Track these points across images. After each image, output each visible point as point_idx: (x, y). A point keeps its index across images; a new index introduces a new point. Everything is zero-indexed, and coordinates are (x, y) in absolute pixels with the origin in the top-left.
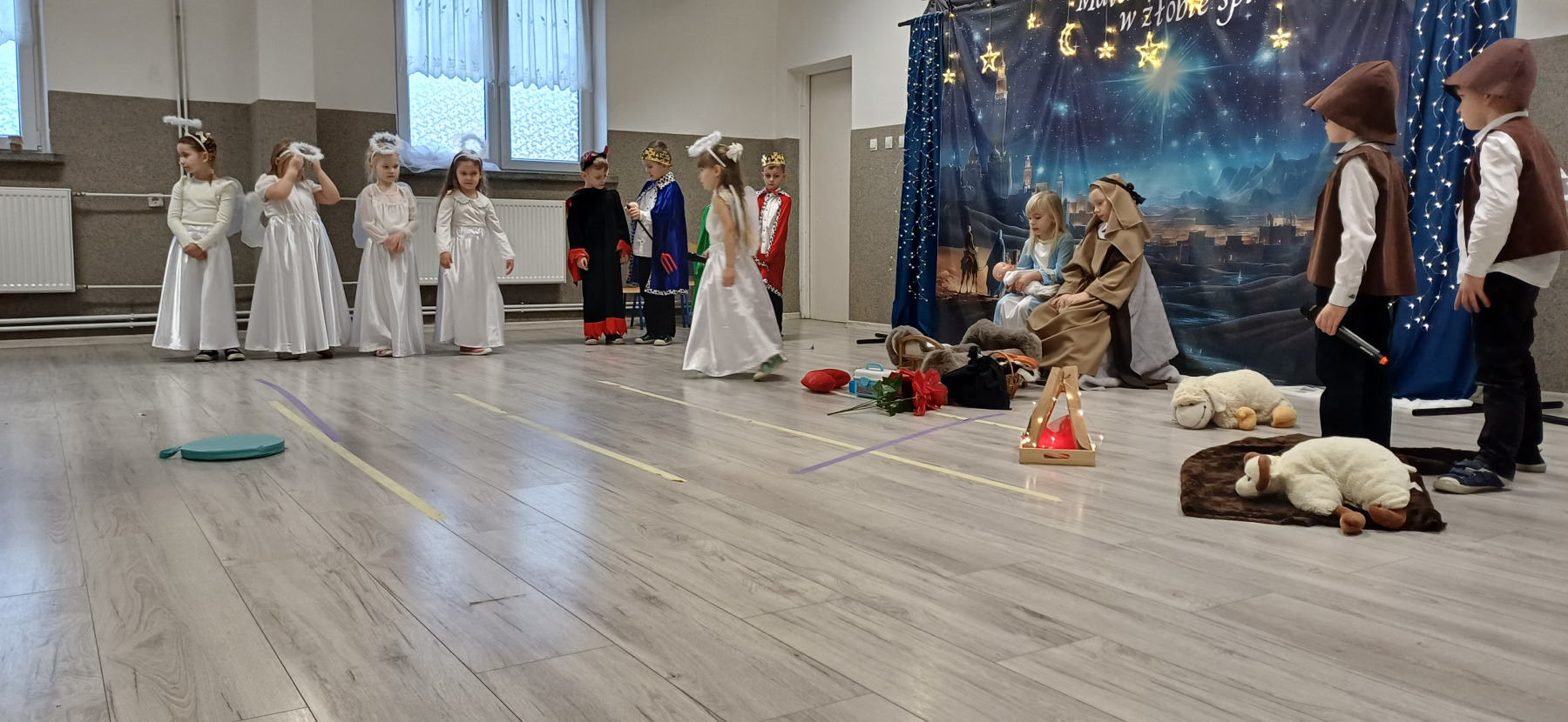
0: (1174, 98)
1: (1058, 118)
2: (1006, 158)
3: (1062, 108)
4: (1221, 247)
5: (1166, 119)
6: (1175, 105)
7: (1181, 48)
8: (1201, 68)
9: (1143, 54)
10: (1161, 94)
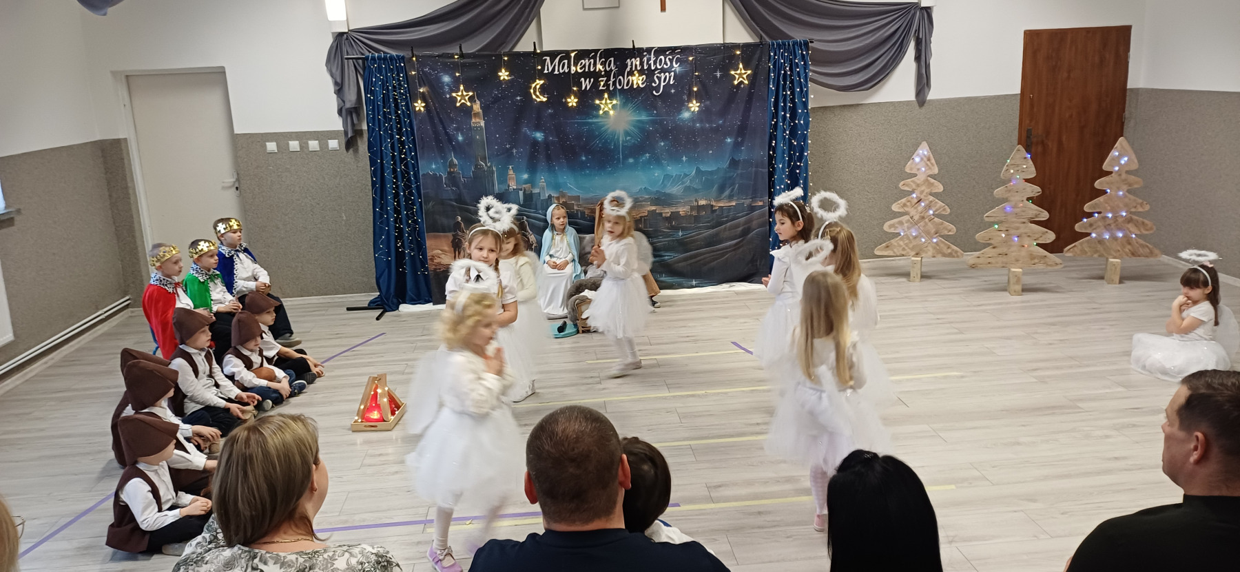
0: (627, 133)
1: (535, 143)
2: (491, 166)
3: (539, 136)
4: (666, 218)
5: (623, 145)
6: (628, 138)
7: (630, 105)
8: (644, 117)
9: (602, 106)
10: (618, 131)
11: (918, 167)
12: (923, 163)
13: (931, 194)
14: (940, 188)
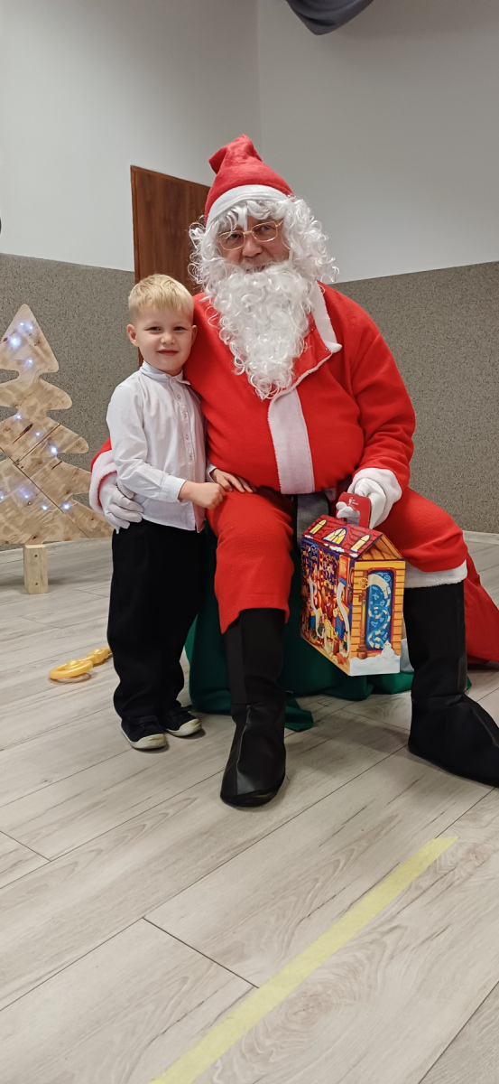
11: (20, 357)
12: (26, 351)
13: (51, 414)
14: (66, 402)
